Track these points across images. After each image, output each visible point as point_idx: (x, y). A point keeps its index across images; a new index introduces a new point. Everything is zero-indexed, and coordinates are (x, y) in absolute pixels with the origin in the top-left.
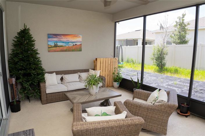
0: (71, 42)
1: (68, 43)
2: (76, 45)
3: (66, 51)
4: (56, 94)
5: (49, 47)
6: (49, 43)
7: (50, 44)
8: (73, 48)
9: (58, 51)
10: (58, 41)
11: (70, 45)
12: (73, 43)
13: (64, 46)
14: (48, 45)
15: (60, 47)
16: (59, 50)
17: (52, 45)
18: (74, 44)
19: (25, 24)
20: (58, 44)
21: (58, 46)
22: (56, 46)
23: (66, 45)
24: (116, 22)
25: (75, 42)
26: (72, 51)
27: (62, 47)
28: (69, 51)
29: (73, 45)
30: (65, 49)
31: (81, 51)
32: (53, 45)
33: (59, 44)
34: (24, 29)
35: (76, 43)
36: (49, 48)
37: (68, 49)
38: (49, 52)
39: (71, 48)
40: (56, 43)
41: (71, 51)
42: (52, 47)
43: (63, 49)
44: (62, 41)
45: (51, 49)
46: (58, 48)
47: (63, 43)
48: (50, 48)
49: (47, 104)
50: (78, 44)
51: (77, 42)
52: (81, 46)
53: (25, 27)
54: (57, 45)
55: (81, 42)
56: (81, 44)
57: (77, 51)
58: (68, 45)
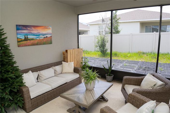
0: (42, 35)
1: (39, 35)
2: (46, 37)
3: (37, 44)
4: (41, 96)
5: (18, 40)
6: (19, 36)
7: (20, 38)
8: (44, 41)
9: (29, 45)
10: (28, 33)
11: (41, 37)
13: (35, 38)
14: (18, 38)
15: (31, 40)
16: (30, 44)
17: (22, 38)
18: (45, 36)
20: (29, 36)
21: (29, 40)
22: (26, 39)
23: (37, 38)
24: (78, 15)
25: (45, 34)
26: (44, 44)
27: (33, 40)
28: (40, 44)
29: (44, 37)
30: (36, 42)
31: (52, 43)
33: (30, 37)
35: (47, 36)
36: (18, 42)
37: (40, 42)
38: (19, 46)
39: (42, 41)
40: (26, 36)
41: (42, 44)
42: (22, 41)
43: (34, 43)
44: (33, 33)
45: (21, 43)
46: (29, 41)
47: (34, 35)
48: (20, 41)
49: (33, 111)
50: (49, 36)
51: (47, 34)
52: (51, 38)
54: (27, 37)
55: (51, 34)
56: (51, 36)
57: (48, 44)
58: (39, 38)
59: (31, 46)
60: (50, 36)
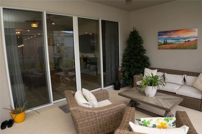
0: (183, 39)
1: (179, 39)
2: (189, 41)
3: (176, 48)
6: (160, 41)
7: (161, 42)
8: (185, 45)
9: (167, 49)
10: (167, 38)
11: (182, 41)
12: (184, 39)
13: (173, 43)
14: (158, 42)
15: (170, 44)
16: (168, 47)
18: (187, 40)
19: (134, 27)
20: (167, 41)
21: (168, 44)
22: (165, 43)
23: (176, 42)
25: (187, 38)
26: (184, 49)
27: (171, 44)
28: (179, 49)
29: (185, 41)
30: (175, 46)
31: (196, 49)
32: (163, 42)
33: (169, 41)
34: (133, 31)
35: (189, 39)
36: (159, 45)
37: (179, 47)
38: (159, 49)
39: (183, 45)
40: (165, 41)
41: (182, 49)
42: (161, 45)
43: (173, 47)
44: (172, 38)
45: (161, 46)
46: (167, 45)
47: (173, 39)
50: (192, 40)
53: (134, 29)
54: (166, 42)
56: (197, 40)
57: (190, 49)
58: (179, 42)
59: (169, 49)
60: (194, 40)
